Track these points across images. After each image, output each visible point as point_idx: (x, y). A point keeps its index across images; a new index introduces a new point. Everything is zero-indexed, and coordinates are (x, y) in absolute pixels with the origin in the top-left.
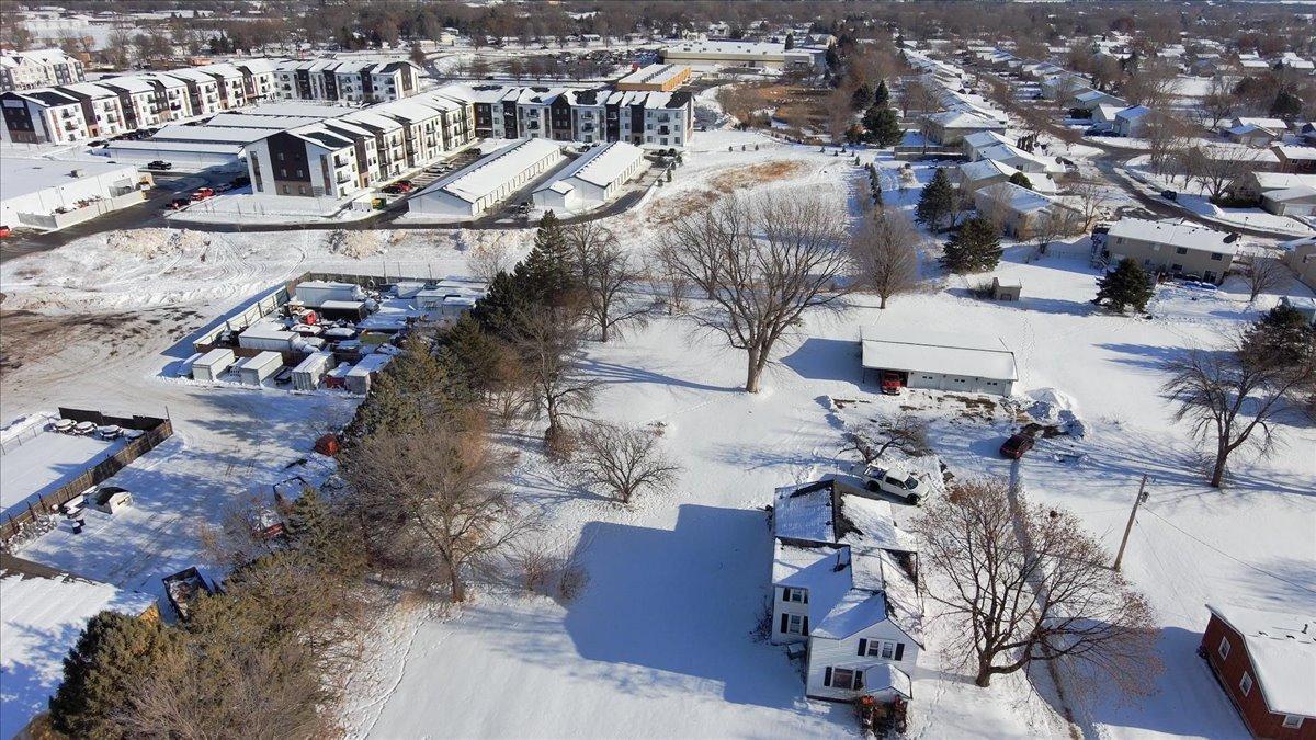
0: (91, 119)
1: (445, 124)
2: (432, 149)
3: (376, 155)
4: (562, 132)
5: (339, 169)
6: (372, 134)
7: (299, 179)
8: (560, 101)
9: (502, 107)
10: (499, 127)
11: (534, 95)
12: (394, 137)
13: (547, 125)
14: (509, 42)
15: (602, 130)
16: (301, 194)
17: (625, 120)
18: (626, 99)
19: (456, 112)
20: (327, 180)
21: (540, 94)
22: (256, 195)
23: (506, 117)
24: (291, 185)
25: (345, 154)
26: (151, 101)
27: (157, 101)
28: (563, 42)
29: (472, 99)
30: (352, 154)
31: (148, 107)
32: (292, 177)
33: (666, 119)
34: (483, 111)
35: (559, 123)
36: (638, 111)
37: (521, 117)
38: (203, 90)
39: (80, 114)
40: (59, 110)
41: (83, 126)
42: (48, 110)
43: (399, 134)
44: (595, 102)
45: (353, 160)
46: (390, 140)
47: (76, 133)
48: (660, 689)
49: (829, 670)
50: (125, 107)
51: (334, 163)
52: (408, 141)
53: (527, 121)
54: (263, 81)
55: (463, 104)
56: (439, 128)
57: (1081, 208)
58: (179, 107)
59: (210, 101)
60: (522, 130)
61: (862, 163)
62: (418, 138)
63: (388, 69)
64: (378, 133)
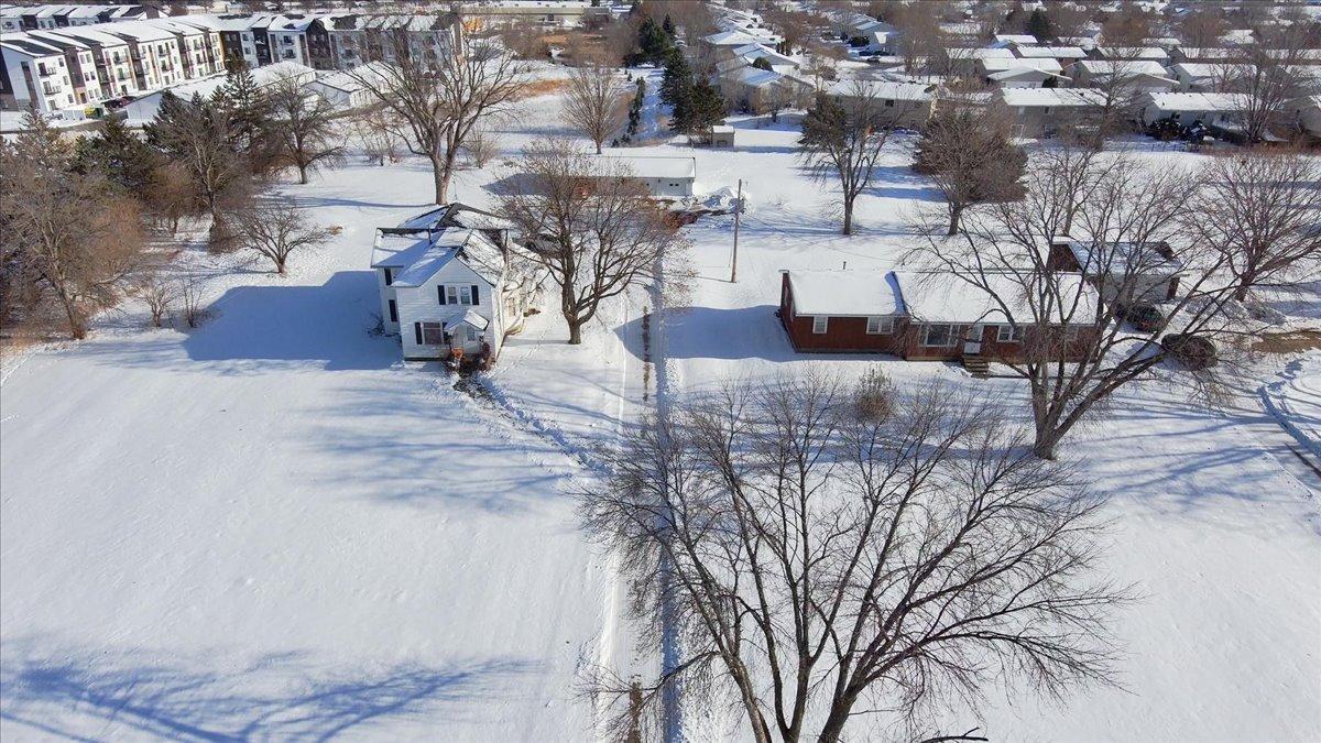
1: (183, 49)
2: (169, 74)
3: (94, 69)
4: (321, 60)
5: (46, 79)
6: (87, 47)
8: (315, 27)
9: (251, 35)
10: (251, 56)
11: (287, 22)
12: (116, 53)
13: (304, 54)
15: (364, 56)
16: (4, 109)
17: (387, 44)
18: (387, 23)
19: (197, 38)
20: (32, 91)
21: (294, 21)
23: (257, 46)
25: (51, 62)
29: (216, 27)
30: (62, 64)
33: (432, 42)
34: (231, 40)
35: (316, 51)
36: (401, 33)
37: (275, 46)
43: (123, 52)
44: (355, 27)
45: (64, 71)
46: (112, 57)
48: (262, 370)
49: (417, 324)
51: (38, 72)
52: (136, 60)
53: (282, 49)
55: (206, 31)
56: (175, 52)
57: (813, 83)
60: (277, 58)
61: (634, 79)
62: (148, 59)
63: (131, 13)
64: (95, 46)
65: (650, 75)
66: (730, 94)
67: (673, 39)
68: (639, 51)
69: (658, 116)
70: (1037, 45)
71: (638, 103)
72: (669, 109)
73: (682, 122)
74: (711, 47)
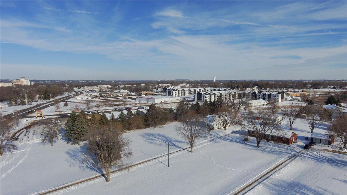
0: (179, 94)
3: (214, 97)
4: (254, 99)
7: (200, 99)
8: (254, 93)
13: (251, 97)
15: (262, 98)
17: (267, 96)
18: (267, 93)
20: (204, 100)
23: (244, 96)
25: (207, 96)
27: (189, 92)
33: (276, 97)
40: (175, 92)
43: (219, 95)
44: (261, 93)
45: (209, 97)
47: (176, 95)
50: (184, 92)
54: (208, 91)
55: (235, 93)
58: (192, 94)
62: (223, 96)
63: (230, 89)
64: (215, 94)
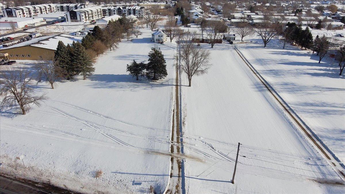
0: (24, 13)
1: (98, 13)
2: (96, 16)
5: (82, 17)
7: (75, 19)
8: (119, 8)
9: (108, 10)
10: (108, 14)
13: (117, 13)
14: (102, 4)
15: (128, 14)
16: (76, 22)
17: (132, 12)
18: (132, 8)
19: (99, 11)
20: (80, 19)
21: (115, 8)
22: (67, 22)
23: (109, 12)
24: (74, 20)
25: (83, 14)
26: (33, 11)
28: (115, 3)
31: (33, 12)
32: (74, 18)
33: (140, 11)
34: (104, 11)
35: (119, 13)
36: (134, 10)
38: (42, 9)
39: (21, 12)
40: (18, 11)
41: (22, 15)
42: (16, 11)
43: (91, 13)
44: (126, 9)
45: (84, 16)
49: (156, 39)
50: (29, 11)
52: (92, 14)
53: (113, 13)
54: (53, 8)
55: (101, 9)
58: (38, 12)
59: (44, 12)
60: (112, 14)
61: (176, 18)
62: (94, 14)
63: (81, 6)
64: (88, 12)
65: (178, 17)
66: (191, 20)
67: (183, 11)
68: (177, 13)
69: (180, 24)
70: (250, 13)
71: (176, 22)
72: (181, 22)
73: (183, 24)
74: (189, 13)
